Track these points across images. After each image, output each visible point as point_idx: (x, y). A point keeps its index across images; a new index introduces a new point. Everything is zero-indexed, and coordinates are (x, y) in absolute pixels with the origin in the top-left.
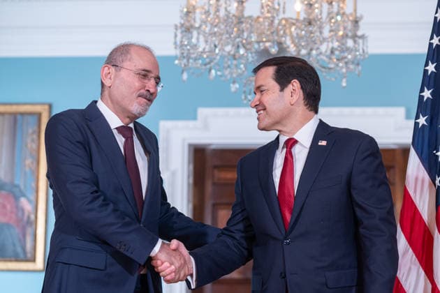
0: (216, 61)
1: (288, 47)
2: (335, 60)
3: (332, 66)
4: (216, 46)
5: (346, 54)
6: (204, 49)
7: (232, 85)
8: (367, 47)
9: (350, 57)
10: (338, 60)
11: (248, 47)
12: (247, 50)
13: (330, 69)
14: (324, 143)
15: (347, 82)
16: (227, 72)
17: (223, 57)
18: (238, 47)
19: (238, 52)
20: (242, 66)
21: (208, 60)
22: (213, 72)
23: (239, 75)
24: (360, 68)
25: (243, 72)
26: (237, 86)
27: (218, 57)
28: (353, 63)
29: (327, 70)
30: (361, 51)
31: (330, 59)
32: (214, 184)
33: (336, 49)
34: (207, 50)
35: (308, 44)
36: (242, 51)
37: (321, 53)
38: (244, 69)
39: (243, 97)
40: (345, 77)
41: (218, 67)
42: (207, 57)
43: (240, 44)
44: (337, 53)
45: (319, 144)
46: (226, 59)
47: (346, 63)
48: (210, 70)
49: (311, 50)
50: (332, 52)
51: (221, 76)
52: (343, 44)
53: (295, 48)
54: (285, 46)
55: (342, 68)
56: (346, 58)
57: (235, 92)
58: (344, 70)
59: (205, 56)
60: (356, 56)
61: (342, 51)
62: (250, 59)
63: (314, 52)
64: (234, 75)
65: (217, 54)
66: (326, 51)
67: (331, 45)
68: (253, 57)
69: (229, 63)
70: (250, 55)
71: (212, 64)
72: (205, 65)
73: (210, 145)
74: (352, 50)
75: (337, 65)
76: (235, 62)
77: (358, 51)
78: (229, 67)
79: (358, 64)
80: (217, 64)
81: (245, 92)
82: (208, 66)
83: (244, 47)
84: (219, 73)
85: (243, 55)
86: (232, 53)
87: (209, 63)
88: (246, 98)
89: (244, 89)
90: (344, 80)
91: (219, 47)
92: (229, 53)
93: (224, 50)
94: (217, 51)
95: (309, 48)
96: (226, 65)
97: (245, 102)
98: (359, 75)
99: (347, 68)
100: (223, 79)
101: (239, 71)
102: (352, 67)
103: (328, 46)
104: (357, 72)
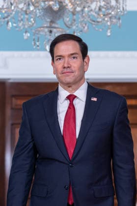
0: (12, 16)
1: (67, 5)
2: (102, 16)
3: (100, 20)
4: (12, 4)
5: (110, 11)
6: (3, 6)
7: (24, 34)
8: (126, 6)
9: (113, 13)
10: (104, 15)
11: (37, 5)
12: (35, 7)
13: (98, 22)
14: (95, 99)
15: (111, 32)
16: (21, 24)
17: (17, 12)
18: (29, 5)
19: (29, 8)
20: (32, 19)
21: (6, 15)
22: (10, 23)
23: (30, 26)
24: (121, 21)
25: (33, 24)
26: (29, 35)
27: (14, 13)
28: (115, 17)
29: (96, 23)
30: (121, 9)
31: (99, 14)
32: (12, 109)
33: (103, 7)
34: (5, 7)
35: (82, 3)
36: (32, 8)
37: (92, 10)
38: (33, 22)
39: (33, 43)
40: (109, 29)
41: (13, 20)
42: (5, 12)
43: (30, 3)
44: (103, 10)
45: (92, 99)
46: (20, 14)
47: (110, 18)
48: (8, 22)
49: (84, 7)
50: (100, 9)
51: (16, 27)
52: (108, 3)
53: (72, 6)
54: (64, 4)
55: (107, 21)
56: (110, 14)
57: (27, 39)
58: (109, 23)
59: (4, 12)
60: (118, 12)
61: (107, 9)
62: (38, 15)
63: (86, 9)
64: (26, 27)
65: (13, 11)
66: (95, 9)
67: (99, 4)
68: (40, 13)
69: (22, 17)
70: (38, 11)
71: (9, 18)
72: (4, 18)
73: (9, 79)
74: (115, 8)
75: (104, 19)
76: (26, 16)
77: (119, 9)
78: (22, 20)
79: (119, 19)
80: (13, 18)
81: (34, 40)
82: (6, 19)
83: (33, 5)
84: (14, 25)
85: (33, 10)
86: (24, 9)
87: (7, 17)
88: (35, 44)
89: (34, 37)
90: (109, 31)
91: (15, 4)
92: (22, 9)
93: (18, 7)
94: (13, 8)
95: (82, 6)
96: (20, 19)
97: (34, 47)
98: (120, 27)
99: (111, 22)
100: (17, 29)
101: (30, 23)
102: (114, 20)
103: (97, 5)
104: (118, 25)
